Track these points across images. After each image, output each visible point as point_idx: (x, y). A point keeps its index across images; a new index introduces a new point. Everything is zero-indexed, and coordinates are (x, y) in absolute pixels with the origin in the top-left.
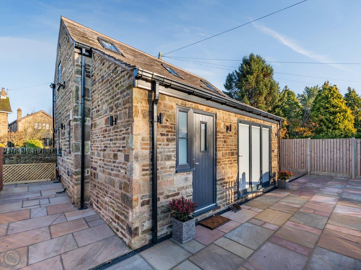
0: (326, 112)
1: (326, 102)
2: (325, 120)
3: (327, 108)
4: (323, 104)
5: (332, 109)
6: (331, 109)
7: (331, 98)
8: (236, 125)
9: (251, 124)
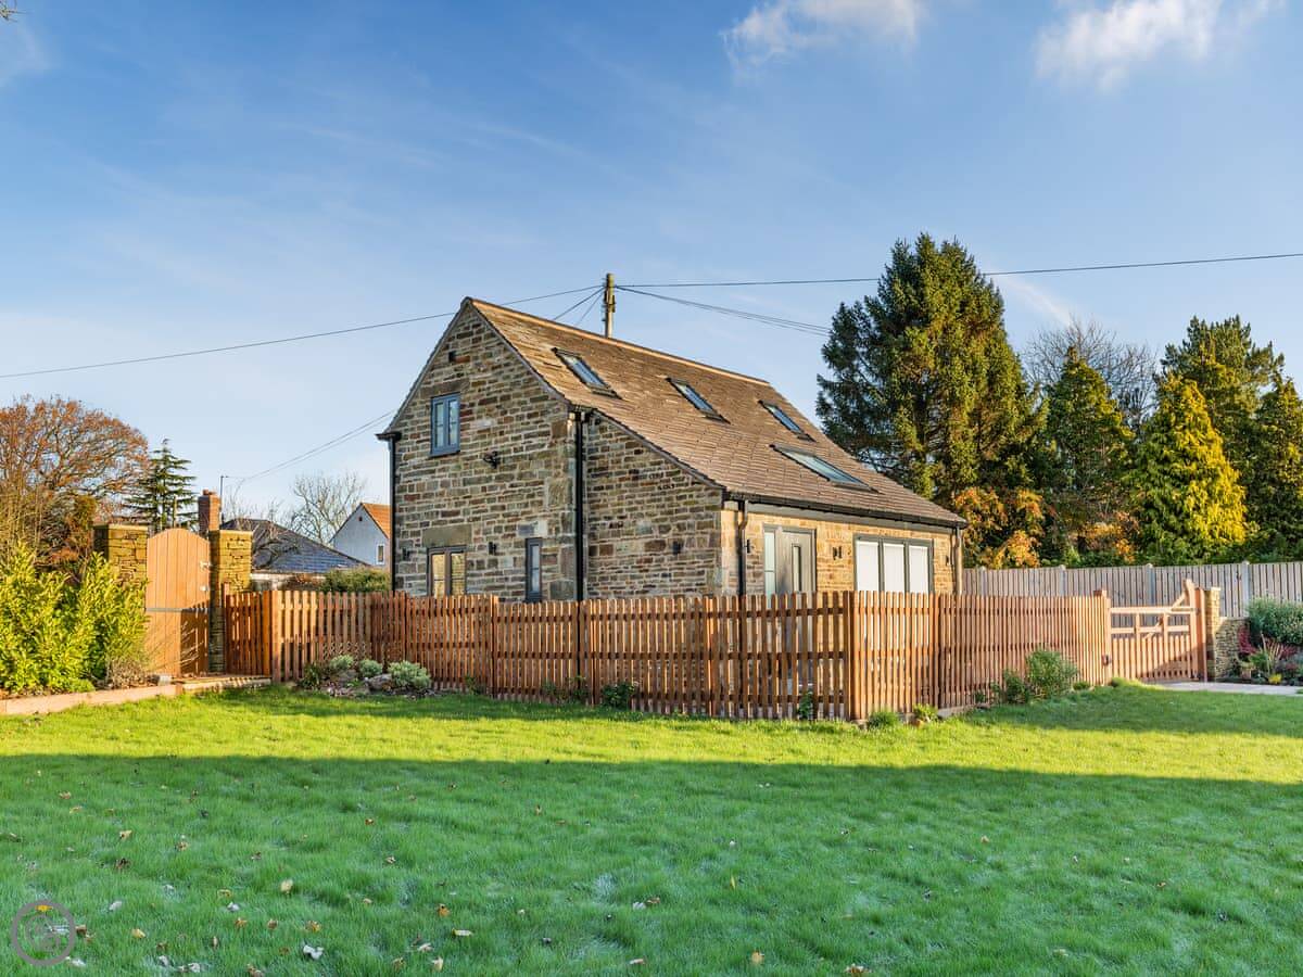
0: (1165, 473)
1: (1165, 439)
2: (1160, 504)
3: (1166, 460)
4: (1156, 446)
5: (1179, 466)
6: (1175, 464)
7: (1178, 428)
8: (851, 545)
9: (881, 541)
